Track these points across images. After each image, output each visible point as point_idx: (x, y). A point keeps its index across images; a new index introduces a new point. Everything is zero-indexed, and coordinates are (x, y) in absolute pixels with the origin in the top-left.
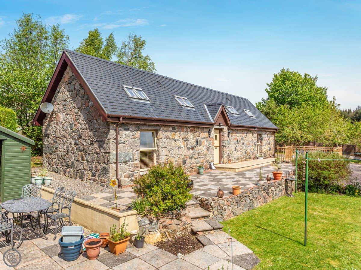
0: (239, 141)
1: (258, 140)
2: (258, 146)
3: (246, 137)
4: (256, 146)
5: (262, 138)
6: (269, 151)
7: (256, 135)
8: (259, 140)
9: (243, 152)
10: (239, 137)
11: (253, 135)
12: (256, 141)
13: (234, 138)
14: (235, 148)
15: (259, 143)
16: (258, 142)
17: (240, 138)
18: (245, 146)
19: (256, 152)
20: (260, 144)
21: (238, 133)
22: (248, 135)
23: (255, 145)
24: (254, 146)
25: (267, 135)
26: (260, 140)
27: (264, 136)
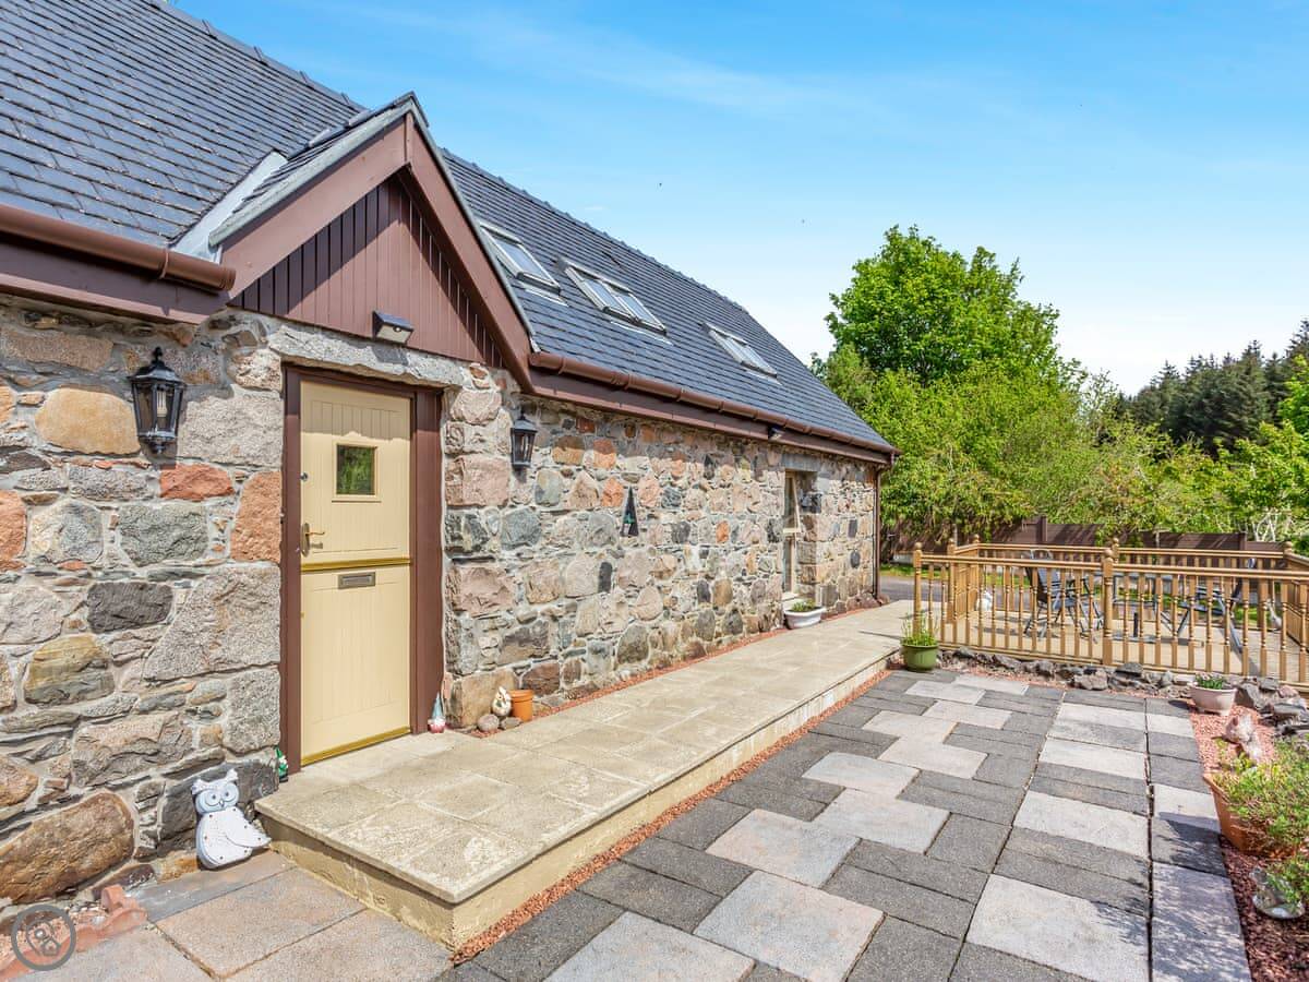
0: (641, 514)
1: (790, 511)
2: (790, 542)
3: (704, 482)
4: (781, 544)
5: (814, 499)
6: (851, 571)
7: (776, 479)
8: (797, 507)
9: (684, 593)
10: (642, 484)
11: (757, 476)
12: (781, 512)
13: (594, 483)
14: (606, 570)
15: (799, 529)
16: (791, 523)
17: (649, 490)
18: (696, 550)
19: (775, 581)
20: (805, 533)
21: (636, 452)
22: (719, 471)
23: (773, 538)
24: (764, 543)
25: (838, 483)
26: (803, 508)
27: (827, 486)
